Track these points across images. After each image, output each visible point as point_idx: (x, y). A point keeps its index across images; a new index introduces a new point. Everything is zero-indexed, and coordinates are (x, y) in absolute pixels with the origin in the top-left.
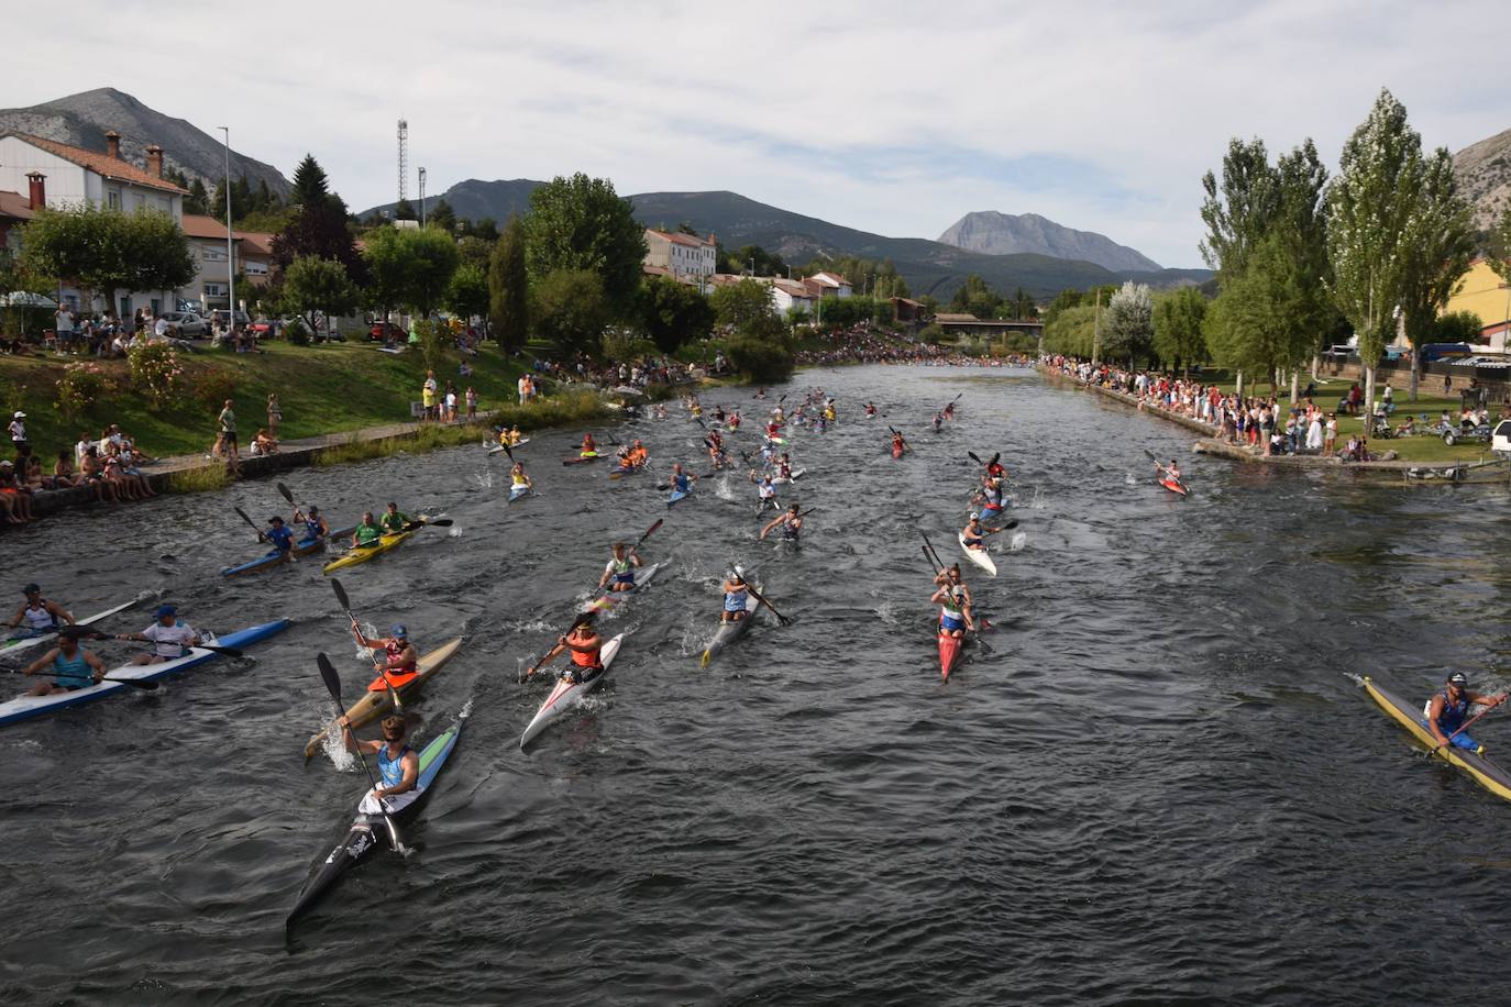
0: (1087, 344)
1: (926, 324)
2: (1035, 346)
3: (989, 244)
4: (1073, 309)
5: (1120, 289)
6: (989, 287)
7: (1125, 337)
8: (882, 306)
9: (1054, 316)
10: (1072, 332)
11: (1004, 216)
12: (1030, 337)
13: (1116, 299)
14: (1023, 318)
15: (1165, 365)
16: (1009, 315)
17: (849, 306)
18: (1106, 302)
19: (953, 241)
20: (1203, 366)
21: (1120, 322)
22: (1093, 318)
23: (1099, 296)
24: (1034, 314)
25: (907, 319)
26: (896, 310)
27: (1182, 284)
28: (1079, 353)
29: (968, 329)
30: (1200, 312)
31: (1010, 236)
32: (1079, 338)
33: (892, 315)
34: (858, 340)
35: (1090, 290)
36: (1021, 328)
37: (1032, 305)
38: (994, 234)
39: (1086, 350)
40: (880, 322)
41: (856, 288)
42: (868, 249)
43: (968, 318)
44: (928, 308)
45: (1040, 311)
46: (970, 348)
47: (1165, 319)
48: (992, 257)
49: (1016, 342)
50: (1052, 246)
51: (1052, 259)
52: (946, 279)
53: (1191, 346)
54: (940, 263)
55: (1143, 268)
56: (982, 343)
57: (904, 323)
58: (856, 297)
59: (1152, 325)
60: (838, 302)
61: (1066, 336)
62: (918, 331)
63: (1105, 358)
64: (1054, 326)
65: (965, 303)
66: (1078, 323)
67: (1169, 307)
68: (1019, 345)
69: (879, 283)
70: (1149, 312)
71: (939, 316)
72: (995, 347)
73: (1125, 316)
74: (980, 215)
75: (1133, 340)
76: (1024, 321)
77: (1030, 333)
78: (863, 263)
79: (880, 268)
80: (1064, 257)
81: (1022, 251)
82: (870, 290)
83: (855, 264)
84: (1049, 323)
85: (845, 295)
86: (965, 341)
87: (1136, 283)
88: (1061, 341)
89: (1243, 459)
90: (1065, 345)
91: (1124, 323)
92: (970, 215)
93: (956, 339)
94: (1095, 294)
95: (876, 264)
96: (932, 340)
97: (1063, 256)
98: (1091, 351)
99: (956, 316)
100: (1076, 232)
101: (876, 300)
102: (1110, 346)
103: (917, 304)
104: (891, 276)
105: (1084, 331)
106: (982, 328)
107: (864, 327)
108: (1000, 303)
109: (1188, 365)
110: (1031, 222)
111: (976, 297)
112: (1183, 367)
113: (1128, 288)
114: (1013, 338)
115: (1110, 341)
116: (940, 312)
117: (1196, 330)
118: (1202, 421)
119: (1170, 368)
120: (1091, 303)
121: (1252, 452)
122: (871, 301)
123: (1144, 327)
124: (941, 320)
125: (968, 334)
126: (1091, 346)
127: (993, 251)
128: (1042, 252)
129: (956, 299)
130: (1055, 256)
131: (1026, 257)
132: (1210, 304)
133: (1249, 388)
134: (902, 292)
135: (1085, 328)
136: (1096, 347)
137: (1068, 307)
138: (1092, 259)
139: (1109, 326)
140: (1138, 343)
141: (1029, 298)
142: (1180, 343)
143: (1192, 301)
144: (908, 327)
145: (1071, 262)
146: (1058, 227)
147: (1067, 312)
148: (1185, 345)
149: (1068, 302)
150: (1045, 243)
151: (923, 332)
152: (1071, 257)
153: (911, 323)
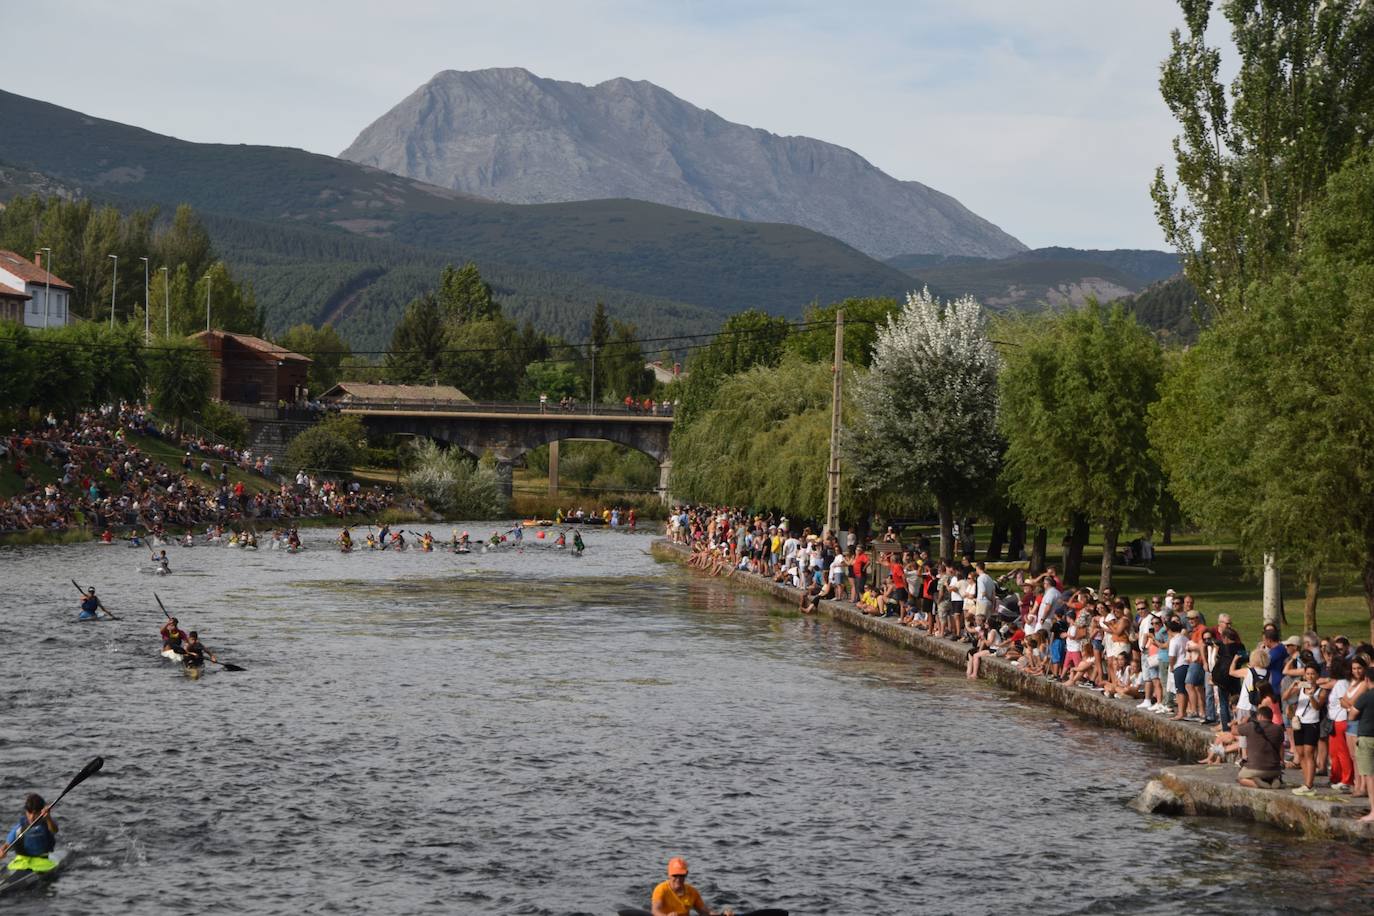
0: (807, 477)
1: (312, 417)
2: (654, 480)
3: (501, 168)
4: (764, 371)
5: (897, 311)
6: (506, 303)
7: (920, 457)
8: (172, 358)
9: (699, 395)
10: (760, 441)
11: (547, 85)
12: (632, 455)
13: (893, 342)
14: (610, 398)
15: (1041, 541)
16: (570, 390)
17: (60, 354)
18: (862, 352)
19: (391, 160)
20: (1155, 543)
21: (904, 412)
22: (822, 401)
23: (839, 332)
24: (645, 385)
25: (251, 397)
26: (217, 372)
27: (1083, 293)
28: (784, 504)
29: (443, 430)
30: (1142, 383)
31: (570, 148)
32: (783, 459)
33: (203, 384)
34: (91, 463)
35: (811, 313)
36: (606, 429)
37: (636, 357)
38: (517, 141)
39: (805, 495)
40: (165, 407)
41: (80, 300)
42: (121, 175)
43: (443, 396)
44: (317, 364)
45: (663, 376)
46: (452, 490)
47: (1038, 406)
48: (512, 213)
49: (592, 470)
50: (692, 178)
51: (694, 219)
52: (372, 276)
53: (1118, 482)
54: (354, 226)
55: (966, 248)
56: (485, 473)
57: (241, 413)
58: (84, 326)
59: (1001, 420)
60: (23, 340)
61: (743, 452)
62: (286, 435)
63: (859, 520)
64: (704, 424)
65: (432, 351)
66: (778, 414)
67: (1046, 369)
68: (598, 480)
69: (160, 286)
70: (989, 380)
71: (354, 390)
72: (527, 486)
73: (920, 392)
74: (473, 81)
75: (946, 464)
76: (613, 408)
77: (635, 444)
78: (101, 216)
79: (163, 236)
80: (729, 215)
81: (606, 193)
82: (130, 300)
83: (75, 223)
84: (691, 411)
85: (48, 318)
86: (435, 468)
87: (944, 296)
88: (729, 466)
89: (1298, 831)
90: (741, 480)
91: (918, 415)
92: (444, 81)
93: (408, 463)
94: (828, 327)
95: (147, 224)
96: (334, 465)
97: (728, 209)
98: (818, 499)
99: (404, 392)
100: (764, 137)
101: (149, 338)
102: (874, 483)
103: (282, 354)
104: (197, 261)
105: (798, 440)
106: (487, 429)
107: (112, 422)
108: (541, 352)
109: (1112, 540)
110: (630, 103)
111: (466, 334)
112: (1095, 544)
113: (920, 308)
114: (580, 459)
115: (876, 466)
116: (353, 379)
117: (1135, 435)
118: (1160, 708)
119: (1056, 548)
120: (813, 356)
121: (1323, 807)
122: (134, 344)
123: (975, 427)
124: (357, 403)
125: (443, 445)
126: (818, 481)
127: (517, 192)
128: (663, 198)
129: (404, 335)
130: (700, 207)
131: (617, 213)
132: (1177, 356)
133: (1297, 609)
134: (233, 311)
135: (799, 430)
136: (833, 487)
137: (747, 365)
138: (815, 220)
139: (872, 425)
140: (958, 475)
141: (627, 339)
142: (1084, 473)
143: (1114, 347)
144: (255, 423)
145: (751, 230)
146: (710, 122)
147: (747, 379)
148: (1100, 482)
149: (745, 349)
150: (674, 173)
151: (303, 439)
152: (754, 215)
153: (264, 410)
